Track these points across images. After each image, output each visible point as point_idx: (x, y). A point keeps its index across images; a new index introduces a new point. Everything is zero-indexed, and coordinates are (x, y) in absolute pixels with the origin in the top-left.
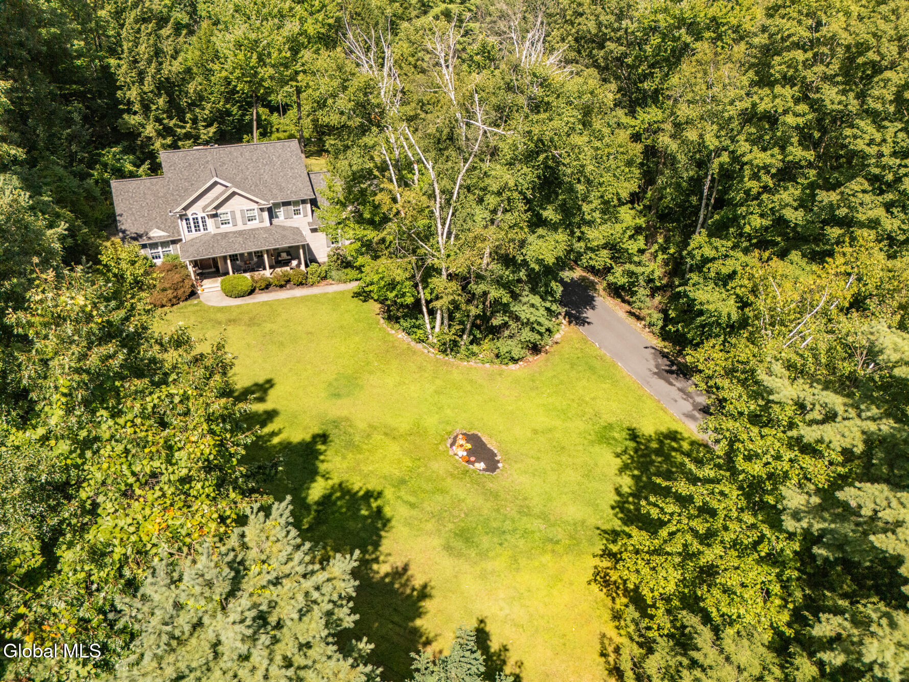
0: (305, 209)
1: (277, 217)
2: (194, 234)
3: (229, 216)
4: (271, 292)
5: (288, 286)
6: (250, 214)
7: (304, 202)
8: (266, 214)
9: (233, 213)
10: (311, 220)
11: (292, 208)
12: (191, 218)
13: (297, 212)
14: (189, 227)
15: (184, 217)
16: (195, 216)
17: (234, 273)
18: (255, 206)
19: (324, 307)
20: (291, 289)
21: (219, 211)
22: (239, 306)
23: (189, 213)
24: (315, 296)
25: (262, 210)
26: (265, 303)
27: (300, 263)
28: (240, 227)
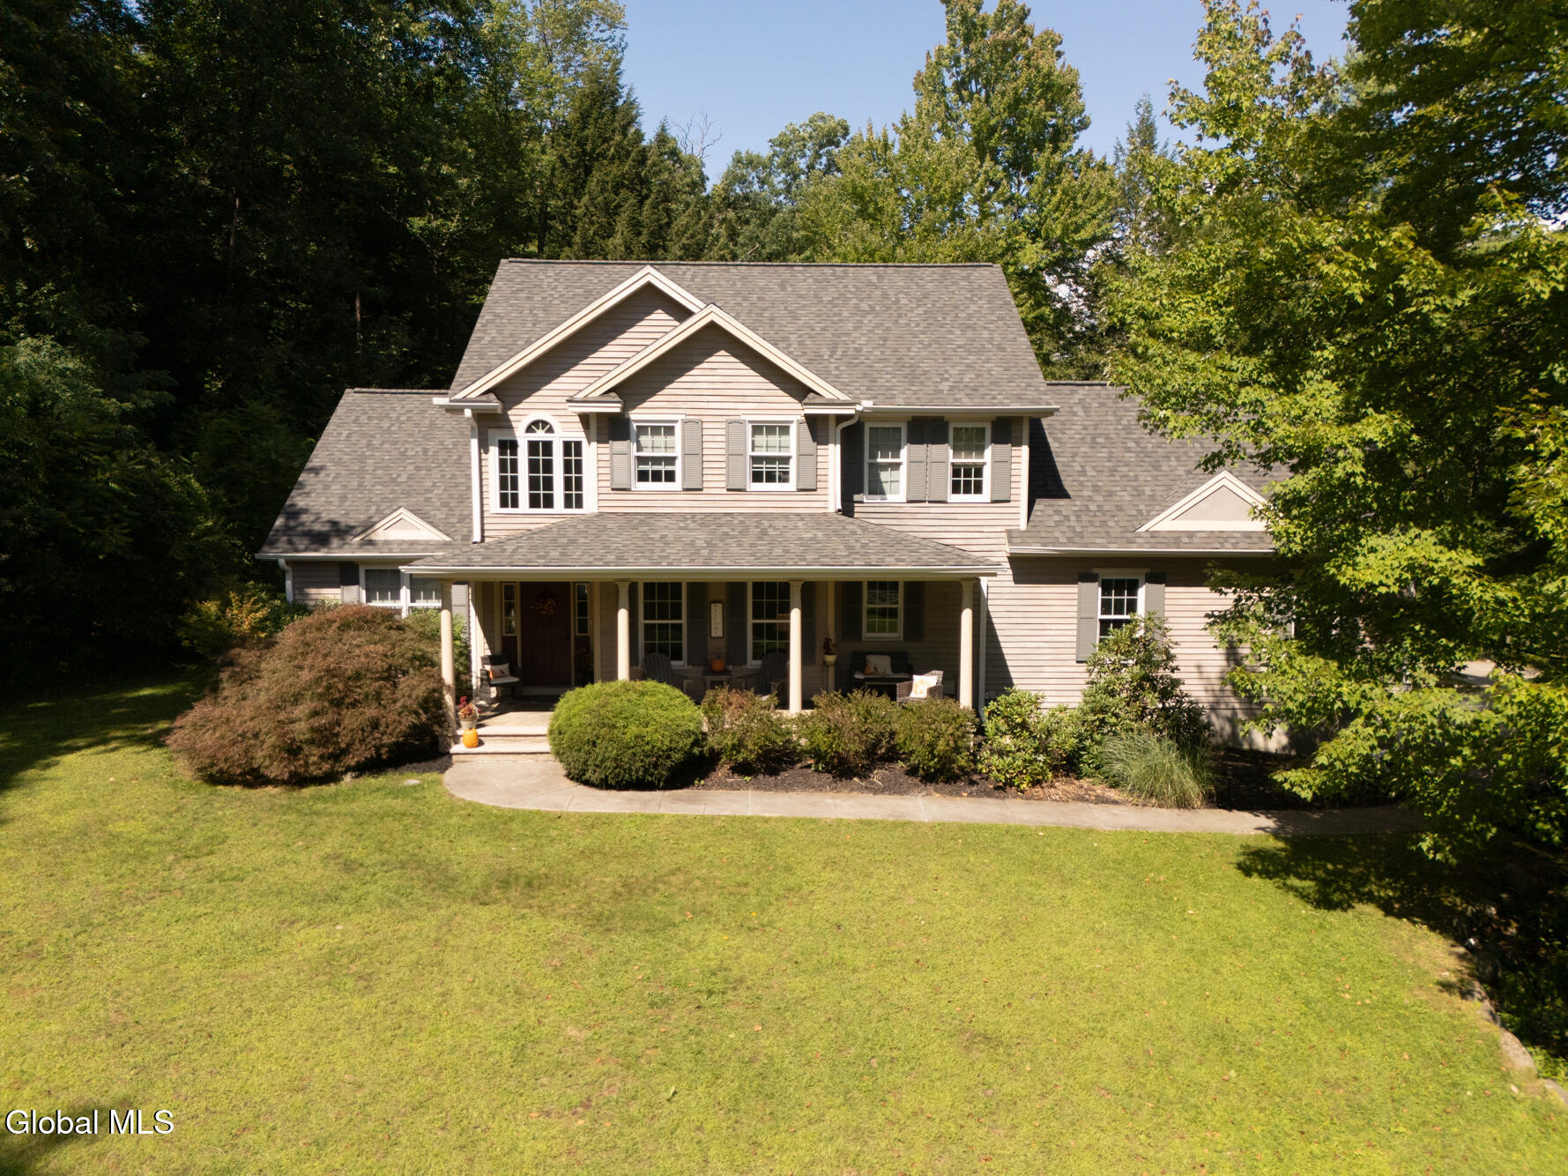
0: (1002, 464)
1: (877, 489)
2: (525, 516)
3: (676, 445)
4: (788, 788)
5: (877, 776)
6: (769, 446)
7: (1005, 428)
8: (832, 455)
9: (695, 425)
10: (1023, 526)
11: (945, 455)
12: (523, 440)
13: (967, 480)
14: (508, 484)
15: (497, 435)
16: (540, 435)
17: (634, 675)
18: (792, 411)
19: (1074, 896)
20: (890, 788)
21: (637, 415)
22: (594, 822)
23: (521, 417)
24: (1021, 834)
25: (817, 427)
26: (745, 826)
27: (949, 689)
28: (714, 500)
